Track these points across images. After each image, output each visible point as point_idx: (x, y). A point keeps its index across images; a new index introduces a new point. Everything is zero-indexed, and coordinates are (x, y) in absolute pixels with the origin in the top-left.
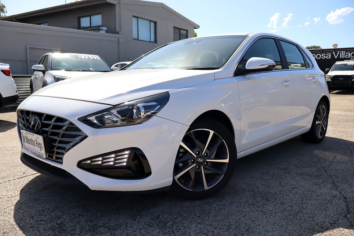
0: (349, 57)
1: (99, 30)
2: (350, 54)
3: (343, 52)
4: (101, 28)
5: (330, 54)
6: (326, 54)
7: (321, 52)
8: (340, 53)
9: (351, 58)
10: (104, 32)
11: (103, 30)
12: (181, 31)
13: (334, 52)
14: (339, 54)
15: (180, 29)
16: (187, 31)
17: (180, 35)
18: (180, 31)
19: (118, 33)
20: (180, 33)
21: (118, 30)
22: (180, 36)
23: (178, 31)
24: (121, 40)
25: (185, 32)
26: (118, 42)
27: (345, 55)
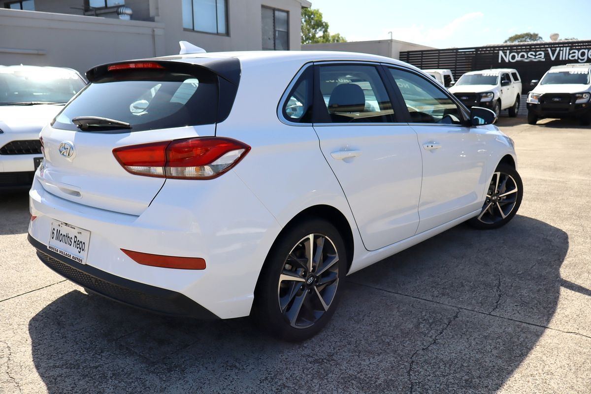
0: (576, 58)
1: (119, 14)
2: (579, 52)
3: (566, 49)
4: (121, 10)
5: (543, 53)
6: (536, 52)
7: (528, 48)
8: (560, 50)
9: (579, 61)
10: (127, 18)
11: (125, 14)
12: (277, 13)
13: (549, 49)
14: (559, 53)
15: (274, 10)
16: (288, 12)
17: (274, 20)
18: (274, 14)
19: (152, 20)
20: (274, 16)
21: (152, 13)
22: (274, 23)
23: (270, 13)
24: (157, 32)
25: (284, 15)
26: (153, 36)
27: (569, 54)
